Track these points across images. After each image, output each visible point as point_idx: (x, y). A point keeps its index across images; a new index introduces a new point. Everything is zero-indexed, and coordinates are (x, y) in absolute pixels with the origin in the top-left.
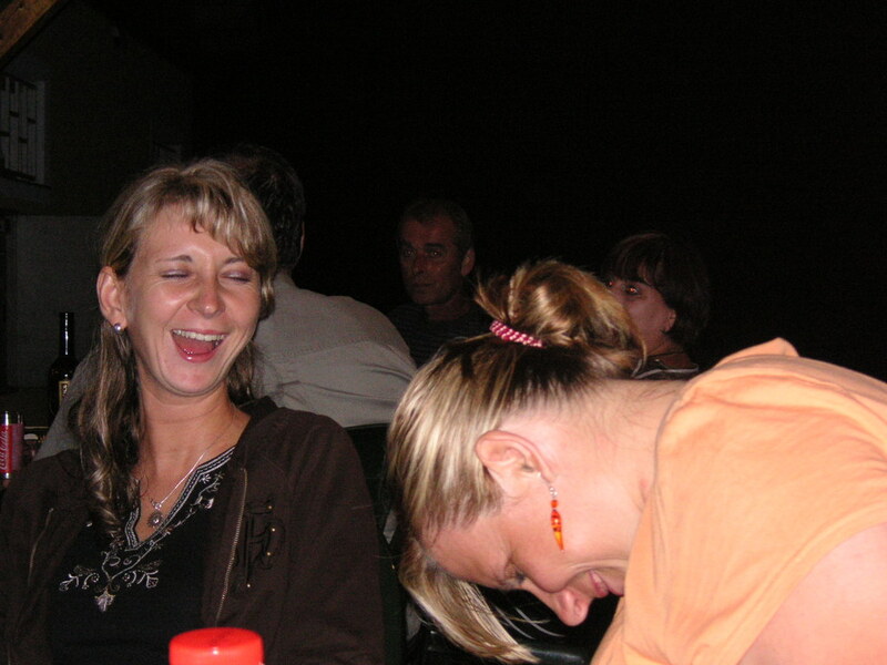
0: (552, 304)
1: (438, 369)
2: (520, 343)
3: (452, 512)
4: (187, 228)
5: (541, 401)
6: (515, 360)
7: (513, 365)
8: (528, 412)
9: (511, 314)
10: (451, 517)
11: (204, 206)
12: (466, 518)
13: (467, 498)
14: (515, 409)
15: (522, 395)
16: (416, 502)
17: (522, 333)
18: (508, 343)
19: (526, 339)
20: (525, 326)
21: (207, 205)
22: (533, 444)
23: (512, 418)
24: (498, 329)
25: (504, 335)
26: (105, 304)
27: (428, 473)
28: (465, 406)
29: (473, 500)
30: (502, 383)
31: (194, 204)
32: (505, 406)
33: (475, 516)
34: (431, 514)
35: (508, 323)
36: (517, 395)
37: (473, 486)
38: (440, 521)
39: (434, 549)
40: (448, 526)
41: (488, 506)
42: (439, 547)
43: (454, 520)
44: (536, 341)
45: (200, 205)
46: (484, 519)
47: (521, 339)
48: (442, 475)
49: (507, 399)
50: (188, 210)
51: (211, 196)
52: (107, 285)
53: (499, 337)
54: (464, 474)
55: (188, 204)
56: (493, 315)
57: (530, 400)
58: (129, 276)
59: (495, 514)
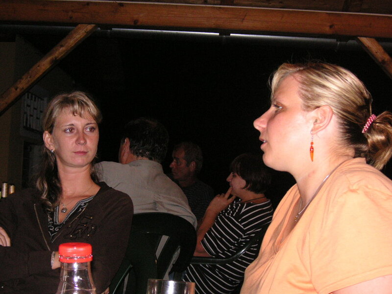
0: (378, 141)
1: (362, 93)
2: (365, 125)
3: (305, 88)
4: (71, 115)
5: (341, 130)
6: (358, 124)
7: (356, 123)
8: (338, 126)
9: (377, 124)
10: (303, 88)
11: (76, 107)
12: (302, 93)
13: (310, 96)
14: (339, 121)
15: (345, 124)
16: (312, 74)
17: (369, 127)
18: (366, 121)
19: (366, 128)
20: (371, 129)
21: (77, 106)
22: (326, 127)
23: (336, 119)
24: (373, 117)
25: (369, 120)
26: (47, 143)
27: (322, 82)
28: (345, 102)
29: (309, 99)
30: (350, 118)
31: (73, 106)
32: (341, 117)
33: (302, 98)
34: (306, 80)
35: (374, 122)
36: (345, 122)
37: (314, 99)
38: (303, 83)
39: (292, 77)
40: (300, 86)
41: (304, 105)
42: (293, 80)
43: (303, 89)
44: (365, 131)
45: (75, 107)
46: (300, 101)
47: (367, 126)
48: (320, 88)
49: (344, 118)
50: (71, 109)
51: (79, 103)
52: (47, 137)
53: (369, 118)
54: (318, 96)
55: (71, 107)
56: (378, 116)
57: (342, 127)
58: (53, 133)
59: (301, 107)
